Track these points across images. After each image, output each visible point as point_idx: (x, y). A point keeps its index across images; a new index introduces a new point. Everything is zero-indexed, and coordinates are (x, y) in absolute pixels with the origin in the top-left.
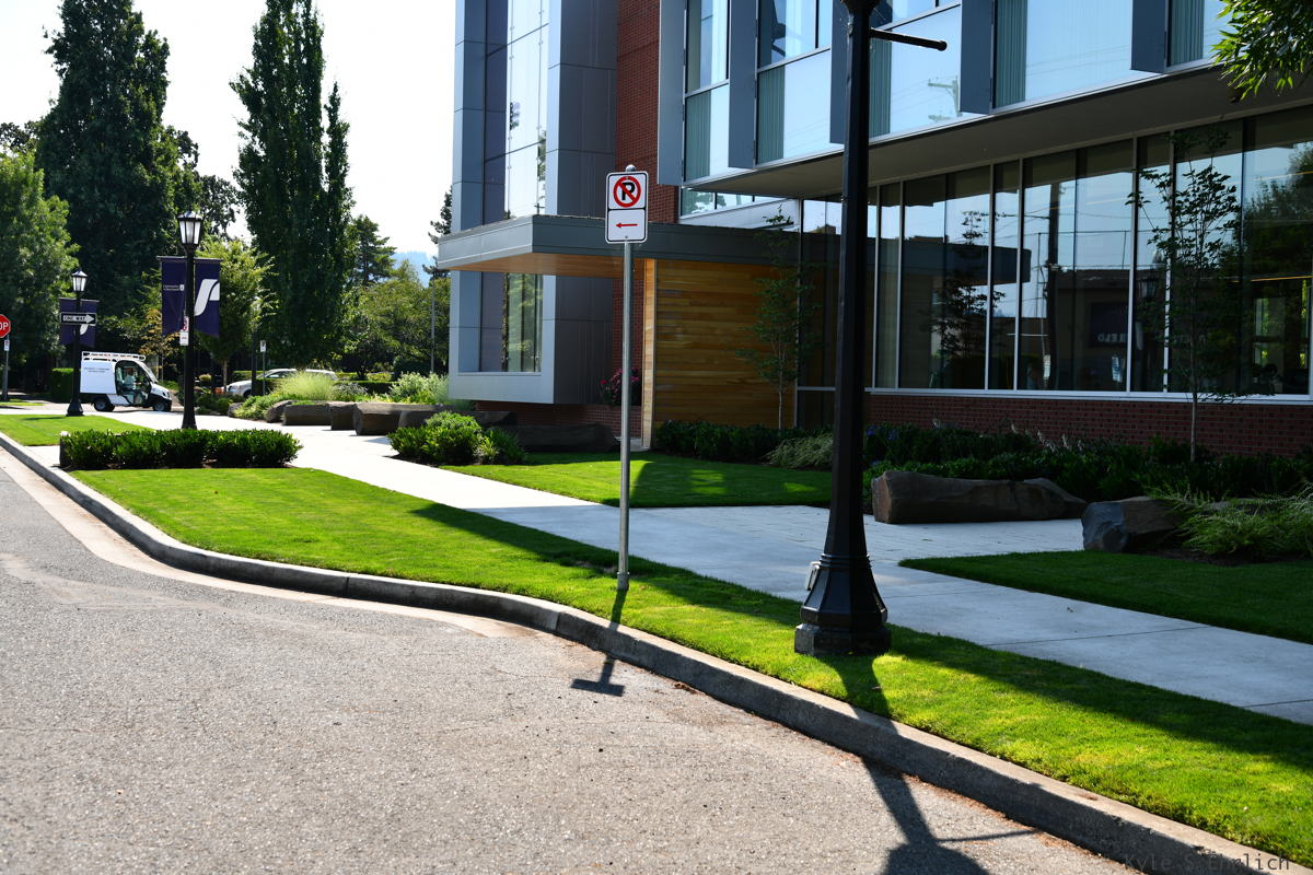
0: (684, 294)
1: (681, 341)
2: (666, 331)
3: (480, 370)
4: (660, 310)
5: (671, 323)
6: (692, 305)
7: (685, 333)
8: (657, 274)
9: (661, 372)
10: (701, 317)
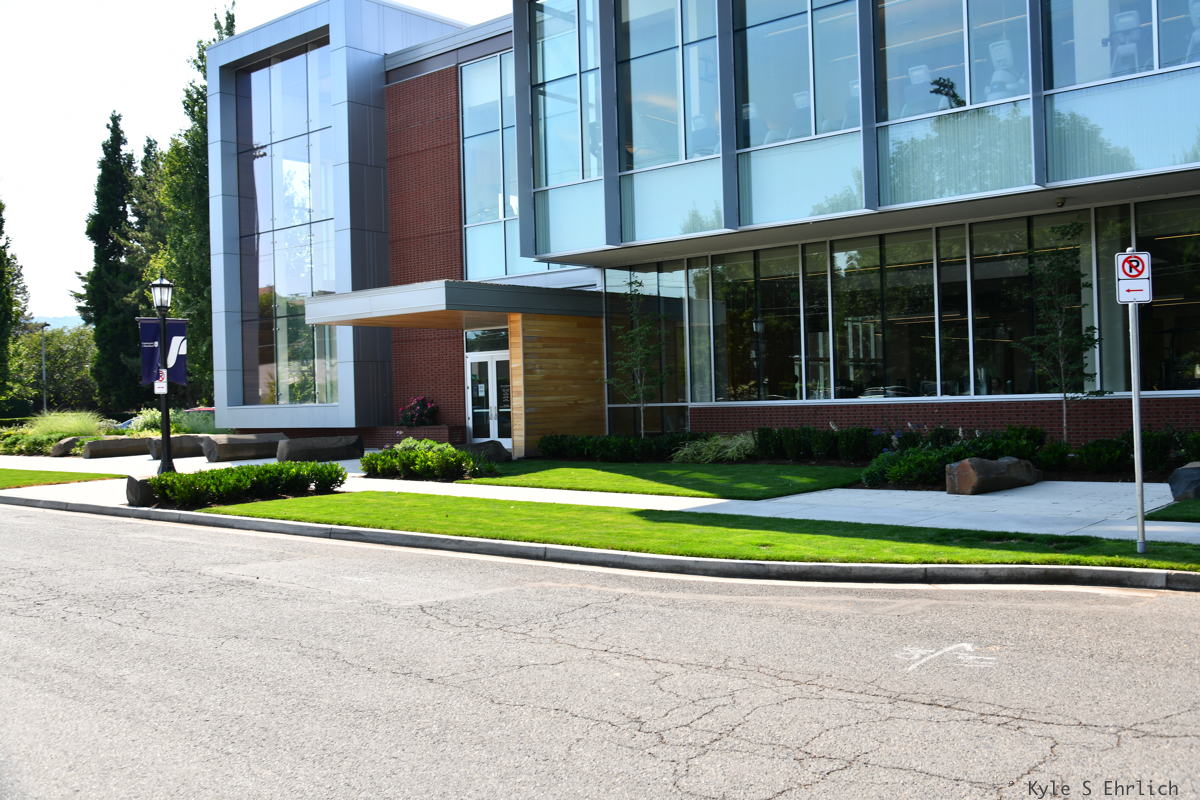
0: (540, 339)
1: (539, 375)
2: (530, 367)
3: (244, 404)
4: (527, 351)
5: (532, 361)
6: (544, 347)
7: (541, 368)
8: (523, 325)
9: (530, 399)
10: (550, 356)
